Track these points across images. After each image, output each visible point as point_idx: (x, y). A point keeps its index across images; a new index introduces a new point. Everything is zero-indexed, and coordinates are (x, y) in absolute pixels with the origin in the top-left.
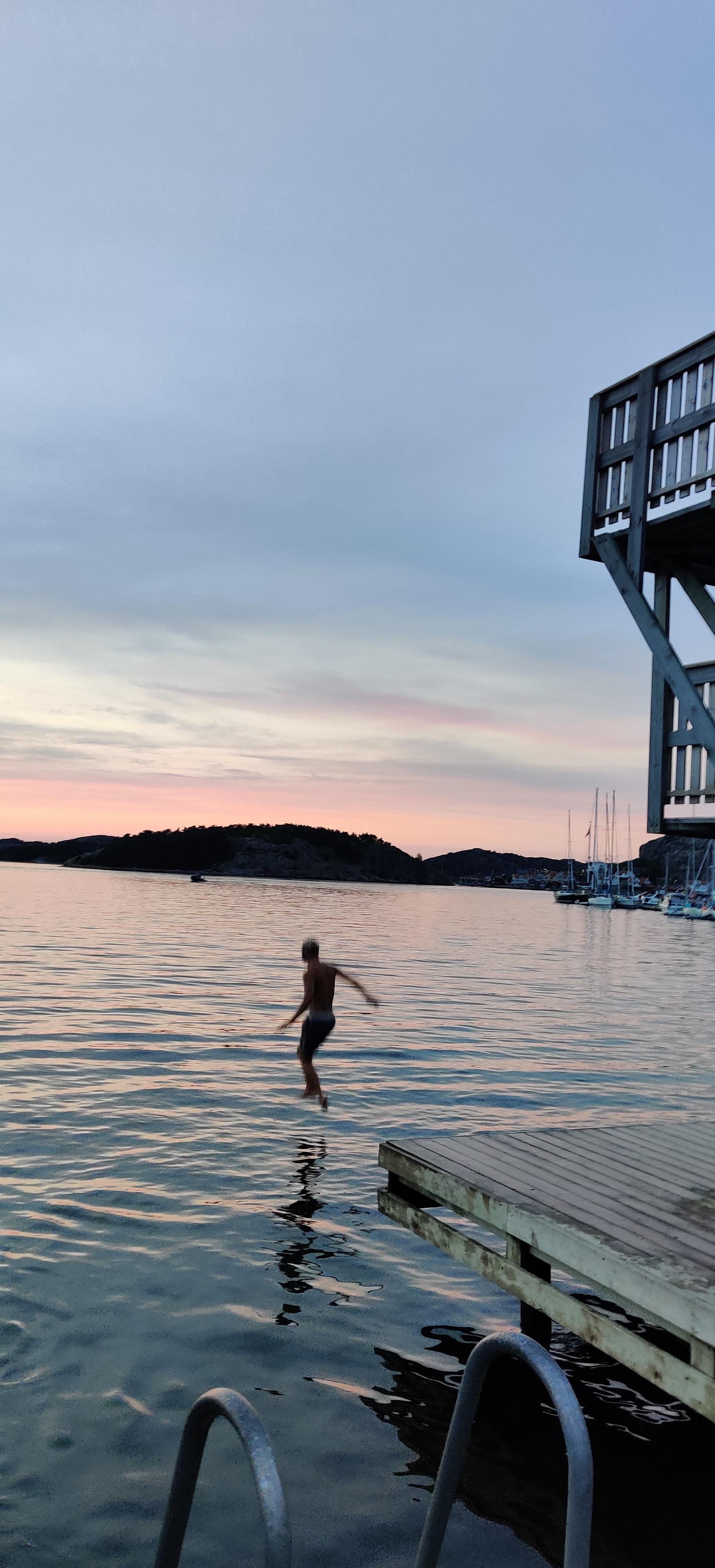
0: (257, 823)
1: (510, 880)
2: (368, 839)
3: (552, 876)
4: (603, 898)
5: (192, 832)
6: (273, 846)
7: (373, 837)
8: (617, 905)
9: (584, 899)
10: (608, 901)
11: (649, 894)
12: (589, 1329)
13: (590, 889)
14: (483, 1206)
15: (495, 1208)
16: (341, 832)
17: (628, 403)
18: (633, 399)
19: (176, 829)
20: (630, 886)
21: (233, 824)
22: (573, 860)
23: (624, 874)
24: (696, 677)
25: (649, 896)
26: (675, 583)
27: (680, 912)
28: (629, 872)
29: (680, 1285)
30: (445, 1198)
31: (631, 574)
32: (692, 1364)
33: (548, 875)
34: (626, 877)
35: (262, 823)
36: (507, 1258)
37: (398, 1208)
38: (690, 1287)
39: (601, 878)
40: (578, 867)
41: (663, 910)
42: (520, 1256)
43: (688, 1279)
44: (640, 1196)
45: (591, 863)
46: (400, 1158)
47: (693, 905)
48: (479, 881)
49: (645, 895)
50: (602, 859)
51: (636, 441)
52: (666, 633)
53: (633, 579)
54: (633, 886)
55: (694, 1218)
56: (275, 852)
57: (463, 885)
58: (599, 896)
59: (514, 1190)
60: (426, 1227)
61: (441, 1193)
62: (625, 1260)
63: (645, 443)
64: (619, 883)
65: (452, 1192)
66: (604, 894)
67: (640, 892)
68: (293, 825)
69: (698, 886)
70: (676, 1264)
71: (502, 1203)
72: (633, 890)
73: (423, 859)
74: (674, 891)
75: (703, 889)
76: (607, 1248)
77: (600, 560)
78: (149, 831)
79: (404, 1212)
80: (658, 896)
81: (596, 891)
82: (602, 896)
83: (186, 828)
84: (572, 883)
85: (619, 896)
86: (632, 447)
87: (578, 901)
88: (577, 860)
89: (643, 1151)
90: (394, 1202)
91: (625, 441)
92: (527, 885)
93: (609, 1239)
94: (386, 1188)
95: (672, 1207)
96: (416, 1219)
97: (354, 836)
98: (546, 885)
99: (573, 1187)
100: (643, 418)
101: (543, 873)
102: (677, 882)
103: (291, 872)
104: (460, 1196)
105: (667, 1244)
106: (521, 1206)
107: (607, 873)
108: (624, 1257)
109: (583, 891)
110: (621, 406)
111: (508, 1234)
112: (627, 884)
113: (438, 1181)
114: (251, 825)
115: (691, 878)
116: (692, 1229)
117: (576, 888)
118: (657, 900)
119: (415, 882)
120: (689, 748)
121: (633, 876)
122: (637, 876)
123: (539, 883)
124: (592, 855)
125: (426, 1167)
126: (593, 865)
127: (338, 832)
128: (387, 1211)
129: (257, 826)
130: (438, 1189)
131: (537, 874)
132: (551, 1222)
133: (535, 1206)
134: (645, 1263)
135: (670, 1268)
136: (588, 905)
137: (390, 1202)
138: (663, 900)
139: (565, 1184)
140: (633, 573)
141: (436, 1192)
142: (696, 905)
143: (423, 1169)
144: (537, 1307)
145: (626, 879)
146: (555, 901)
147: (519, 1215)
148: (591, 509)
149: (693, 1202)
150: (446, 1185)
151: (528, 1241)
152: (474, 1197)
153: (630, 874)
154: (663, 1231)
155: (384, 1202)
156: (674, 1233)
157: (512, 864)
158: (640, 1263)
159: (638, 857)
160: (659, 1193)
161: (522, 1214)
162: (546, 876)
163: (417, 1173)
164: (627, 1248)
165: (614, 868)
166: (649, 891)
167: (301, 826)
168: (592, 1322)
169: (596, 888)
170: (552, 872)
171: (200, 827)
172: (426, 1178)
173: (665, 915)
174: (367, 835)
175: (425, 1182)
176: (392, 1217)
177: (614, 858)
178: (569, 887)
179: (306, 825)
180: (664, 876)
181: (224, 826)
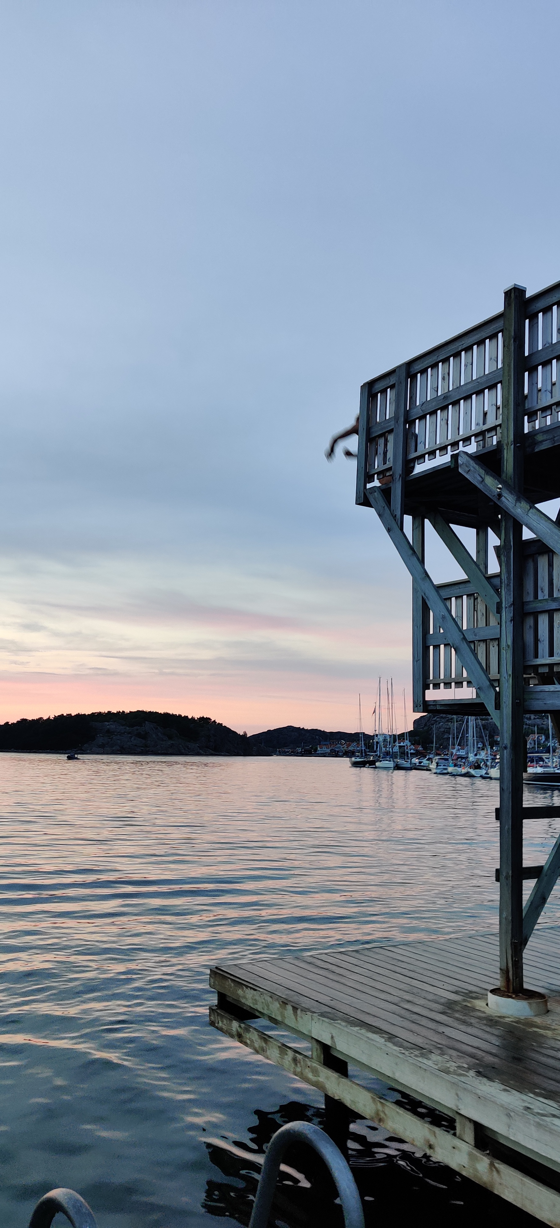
0: (114, 711)
1: (316, 750)
2: (205, 721)
3: (349, 746)
4: (387, 762)
5: (60, 719)
6: (128, 728)
7: (208, 719)
8: (398, 767)
9: (372, 763)
10: (391, 764)
11: (422, 758)
12: (377, 1114)
13: (377, 755)
14: (293, 1017)
15: (302, 1018)
16: (183, 716)
17: (389, 390)
18: (392, 387)
19: (48, 717)
20: (407, 752)
21: (94, 712)
22: (364, 733)
23: (402, 743)
24: (445, 593)
25: (422, 759)
26: (427, 522)
27: (445, 771)
28: (406, 741)
29: (447, 1072)
30: (262, 1011)
31: (395, 517)
32: (457, 1136)
33: (344, 746)
34: (404, 745)
35: (118, 711)
36: (312, 1058)
37: (225, 1021)
38: (455, 1073)
39: (385, 747)
40: (368, 738)
41: (432, 770)
42: (322, 1056)
43: (452, 1066)
44: (416, 1000)
45: (377, 735)
46: (227, 980)
47: (455, 765)
48: (292, 752)
49: (419, 759)
50: (385, 731)
51: (396, 418)
52: (422, 562)
53: (396, 520)
54: (409, 752)
55: (457, 1015)
56: (129, 733)
57: (281, 755)
58: (384, 760)
59: (317, 1001)
60: (247, 1036)
61: (259, 1007)
62: (403, 1053)
63: (402, 419)
64: (398, 750)
65: (268, 1006)
66: (388, 759)
67: (415, 756)
68: (143, 711)
69: (458, 750)
70: (443, 1055)
71: (307, 1013)
72: (409, 755)
73: (248, 736)
74: (440, 755)
75: (462, 753)
76: (390, 1045)
77: (372, 507)
78: (25, 719)
79: (230, 1025)
80: (428, 760)
81: (381, 757)
82: (387, 760)
83: (55, 716)
84: (363, 751)
85: (399, 760)
86: (393, 422)
87: (368, 765)
88: (366, 733)
89: (418, 963)
90: (222, 1017)
91: (387, 418)
92: (329, 754)
93: (391, 1037)
94: (216, 1006)
95: (440, 1008)
96: (239, 1030)
97: (193, 719)
98: (344, 753)
99: (362, 996)
100: (399, 401)
101: (341, 744)
102: (442, 747)
103: (142, 750)
104: (275, 1009)
105: (436, 1038)
106: (322, 1015)
107: (390, 742)
108: (403, 1052)
109: (372, 757)
110: (384, 391)
111: (313, 1038)
112: (405, 751)
113: (257, 998)
114: (109, 712)
115: (453, 745)
116: (456, 1024)
117: (366, 755)
118: (428, 762)
119: (242, 754)
120: (442, 646)
121: (409, 744)
122: (412, 744)
123: (338, 752)
124: (377, 729)
125: (247, 987)
126: (378, 736)
127: (180, 716)
128: (216, 1025)
129: (114, 713)
130: (257, 1004)
131: (336, 744)
132: (346, 1026)
133: (334, 1014)
134: (419, 1055)
135: (439, 1058)
136: (376, 768)
137: (219, 1017)
138: (432, 762)
139: (358, 994)
140: (396, 516)
141: (255, 1007)
142: (457, 765)
143: (244, 987)
144: (336, 1098)
145: (404, 746)
146: (351, 765)
147: (321, 1022)
148: (364, 468)
149: (455, 1002)
150: (264, 1001)
151: (328, 1042)
152: (285, 1009)
153: (407, 743)
154: (433, 1028)
155: (214, 1017)
156: (442, 1029)
157: (317, 737)
158: (416, 1056)
159: (413, 729)
160: (431, 997)
161: (323, 1020)
162: (343, 746)
163: (240, 992)
164: (406, 1044)
165: (395, 738)
166: (422, 756)
167: (150, 712)
168: (379, 1107)
169: (381, 755)
170: (348, 743)
171: (67, 715)
172: (247, 996)
173: (435, 773)
174: (203, 717)
175: (246, 999)
176: (220, 1029)
177: (394, 730)
178: (361, 754)
179: (154, 711)
180: (433, 743)
181: (87, 714)
